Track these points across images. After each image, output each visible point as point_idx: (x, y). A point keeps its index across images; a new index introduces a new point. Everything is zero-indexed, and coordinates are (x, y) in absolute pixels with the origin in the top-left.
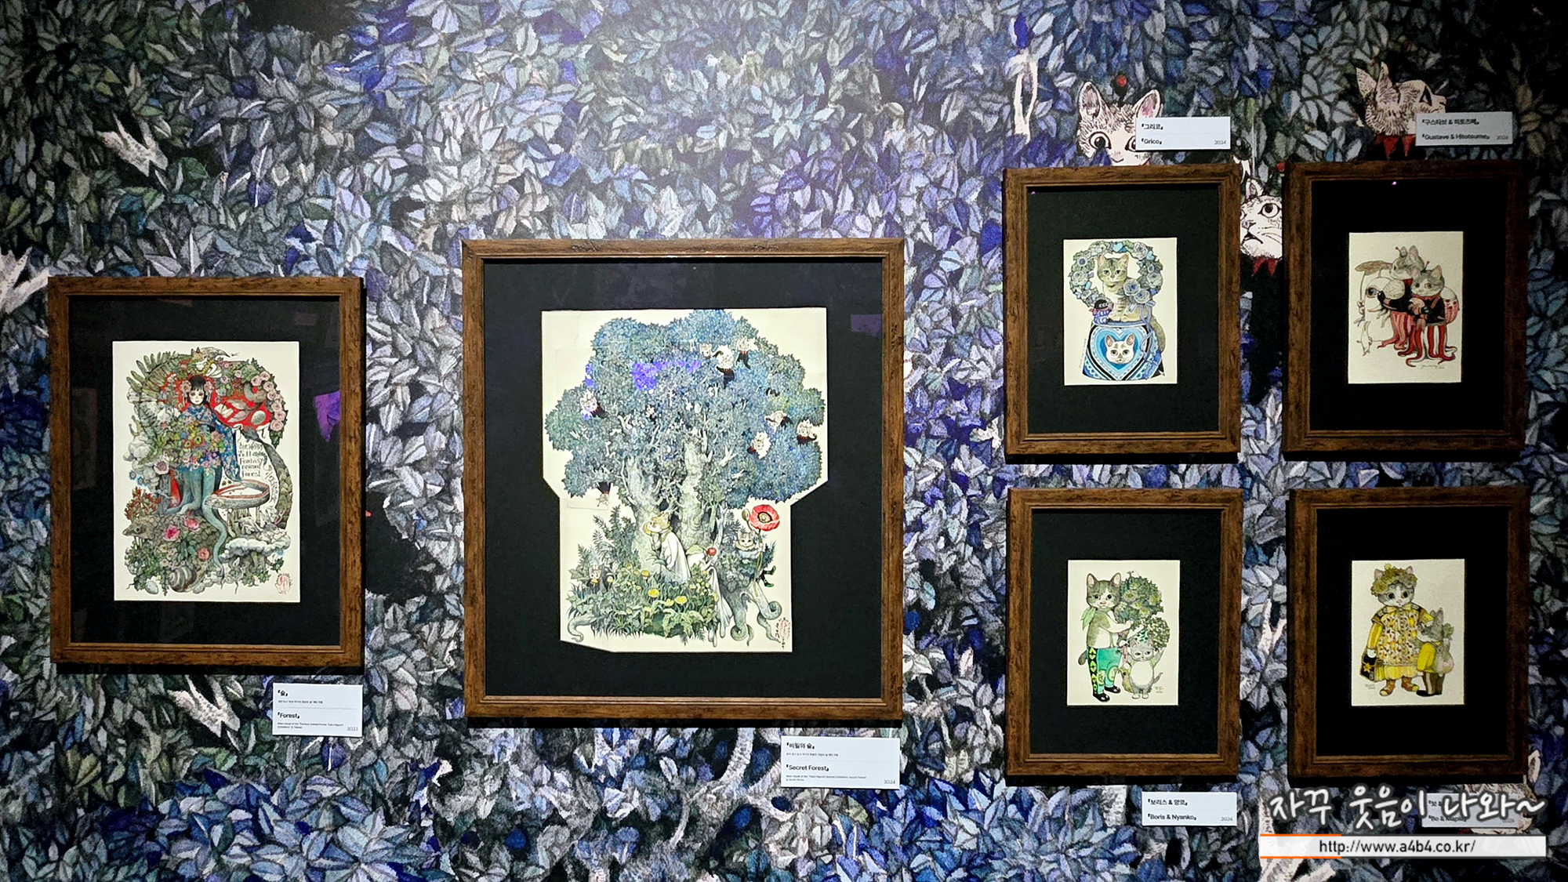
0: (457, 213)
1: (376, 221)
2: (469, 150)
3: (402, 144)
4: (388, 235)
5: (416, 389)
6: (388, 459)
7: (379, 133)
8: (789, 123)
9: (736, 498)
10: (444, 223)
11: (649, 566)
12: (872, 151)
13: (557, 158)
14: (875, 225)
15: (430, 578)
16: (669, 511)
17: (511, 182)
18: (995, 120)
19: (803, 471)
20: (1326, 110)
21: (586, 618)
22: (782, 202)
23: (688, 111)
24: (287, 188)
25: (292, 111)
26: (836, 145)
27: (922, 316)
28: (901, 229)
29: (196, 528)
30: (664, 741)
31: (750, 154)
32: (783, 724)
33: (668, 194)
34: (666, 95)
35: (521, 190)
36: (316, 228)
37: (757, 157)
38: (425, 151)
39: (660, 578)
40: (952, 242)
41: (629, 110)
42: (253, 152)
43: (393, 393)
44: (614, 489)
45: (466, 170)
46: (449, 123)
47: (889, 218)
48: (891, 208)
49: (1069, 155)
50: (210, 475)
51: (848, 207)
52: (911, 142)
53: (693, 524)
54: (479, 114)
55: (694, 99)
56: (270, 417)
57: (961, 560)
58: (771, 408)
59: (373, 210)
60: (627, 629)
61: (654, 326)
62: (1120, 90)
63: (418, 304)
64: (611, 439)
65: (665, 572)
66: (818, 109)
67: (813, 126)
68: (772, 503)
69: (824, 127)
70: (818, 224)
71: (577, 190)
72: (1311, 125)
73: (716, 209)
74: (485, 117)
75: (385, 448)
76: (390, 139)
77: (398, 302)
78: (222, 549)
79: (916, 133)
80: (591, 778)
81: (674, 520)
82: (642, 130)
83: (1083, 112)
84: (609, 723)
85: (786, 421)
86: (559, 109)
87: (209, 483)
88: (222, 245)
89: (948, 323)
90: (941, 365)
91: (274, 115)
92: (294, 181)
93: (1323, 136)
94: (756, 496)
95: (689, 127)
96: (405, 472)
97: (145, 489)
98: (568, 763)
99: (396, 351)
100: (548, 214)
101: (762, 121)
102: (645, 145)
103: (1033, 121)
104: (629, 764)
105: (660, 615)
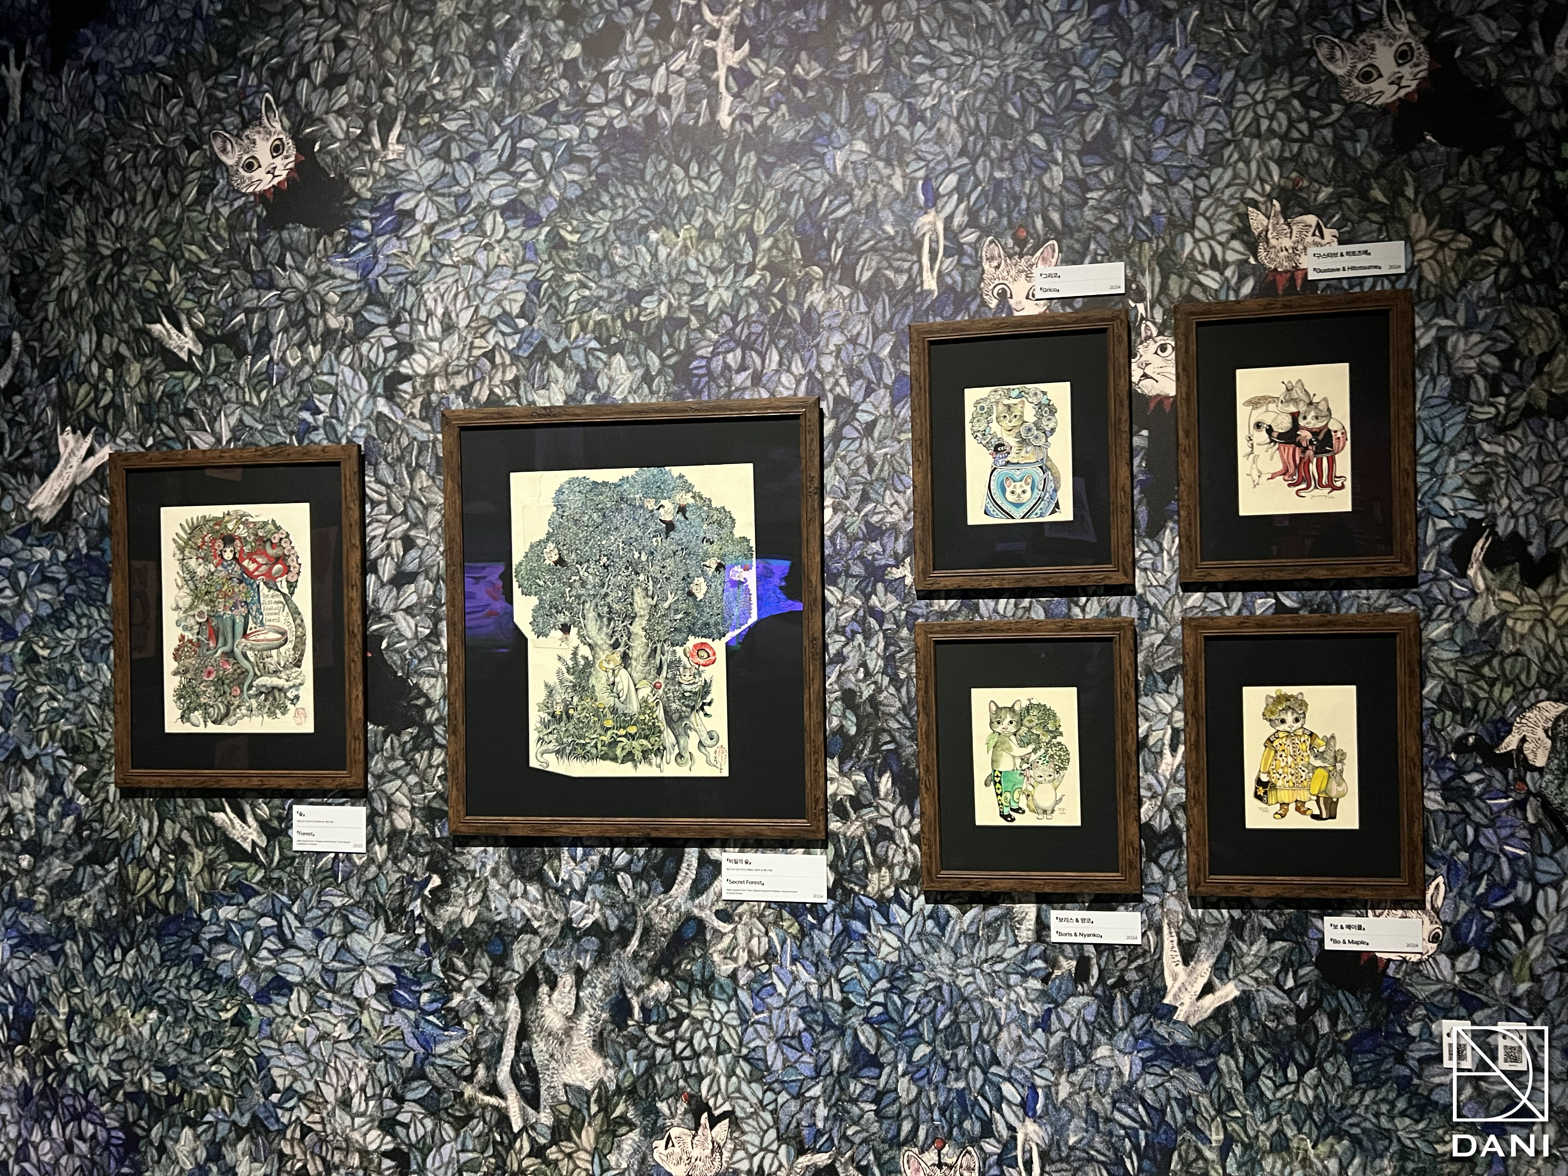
0: (439, 384)
1: (373, 394)
2: (448, 328)
3: (393, 324)
4: (382, 406)
5: (408, 543)
6: (386, 607)
7: (374, 315)
8: (721, 290)
9: (679, 637)
10: (429, 393)
11: (605, 699)
12: (794, 312)
13: (521, 331)
14: (798, 383)
15: (421, 710)
16: (621, 649)
17: (484, 355)
18: (905, 277)
19: (736, 612)
20: (1218, 249)
21: (550, 747)
22: (717, 364)
23: (634, 284)
24: (299, 368)
25: (302, 299)
26: (764, 309)
27: (841, 465)
28: (821, 384)
29: (230, 668)
30: (621, 857)
31: (687, 321)
32: (724, 844)
33: (618, 359)
34: (614, 270)
35: (492, 361)
36: (323, 402)
37: (694, 323)
38: (412, 330)
39: (614, 710)
40: (867, 394)
41: (583, 286)
42: (271, 337)
43: (388, 546)
44: (574, 630)
45: (446, 345)
46: (430, 304)
47: (811, 374)
48: (812, 365)
49: (973, 307)
50: (239, 621)
51: (774, 366)
52: (829, 302)
53: (642, 660)
54: (456, 295)
55: (638, 272)
56: (287, 570)
57: (879, 690)
58: (707, 556)
59: (370, 384)
60: (586, 756)
61: (605, 484)
62: (1021, 243)
63: (409, 466)
64: (571, 585)
65: (618, 705)
66: (747, 275)
67: (742, 292)
68: (709, 641)
69: (752, 293)
70: (749, 383)
71: (540, 359)
72: (1204, 264)
73: (659, 373)
74: (461, 297)
75: (383, 594)
76: (383, 320)
77: (390, 465)
78: (250, 687)
79: (834, 293)
80: (559, 891)
81: (625, 657)
82: (596, 302)
83: (986, 265)
84: (575, 842)
85: (720, 567)
86: (523, 286)
87: (239, 630)
88: (248, 420)
89: (864, 471)
90: (858, 510)
91: (288, 303)
92: (305, 361)
93: (1216, 275)
94: (695, 635)
95: (635, 297)
96: (399, 616)
97: (189, 635)
98: (539, 877)
99: (391, 510)
100: (516, 381)
101: (697, 290)
102: (597, 315)
103: (940, 276)
104: (590, 879)
105: (614, 743)
